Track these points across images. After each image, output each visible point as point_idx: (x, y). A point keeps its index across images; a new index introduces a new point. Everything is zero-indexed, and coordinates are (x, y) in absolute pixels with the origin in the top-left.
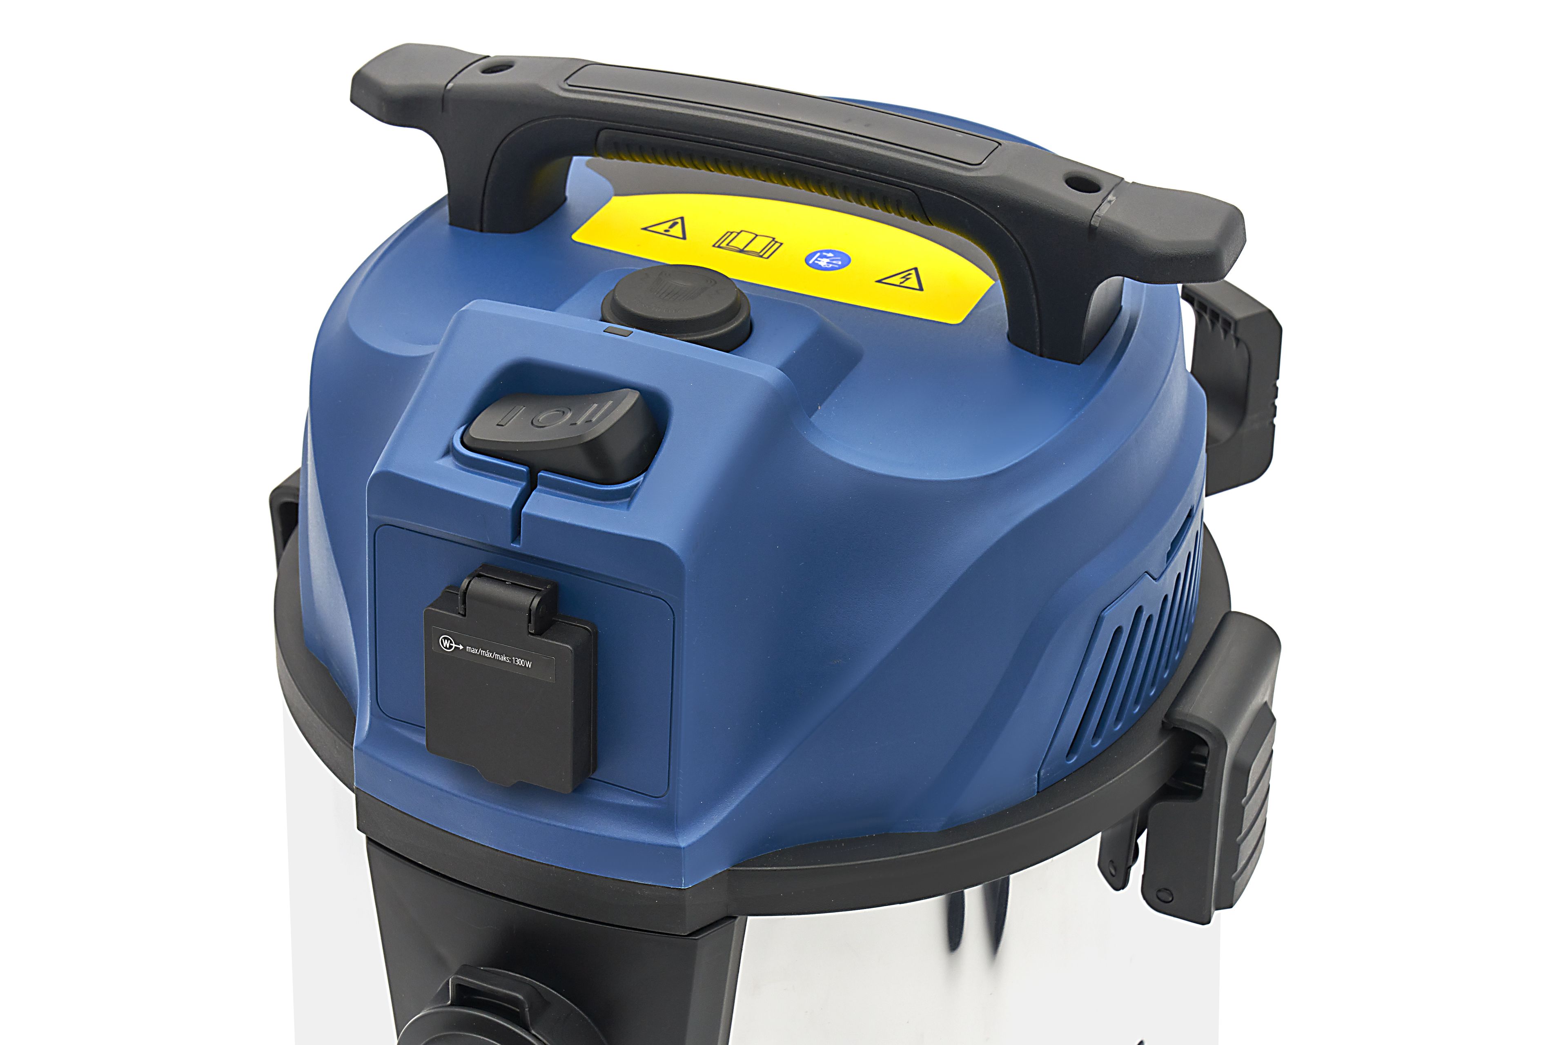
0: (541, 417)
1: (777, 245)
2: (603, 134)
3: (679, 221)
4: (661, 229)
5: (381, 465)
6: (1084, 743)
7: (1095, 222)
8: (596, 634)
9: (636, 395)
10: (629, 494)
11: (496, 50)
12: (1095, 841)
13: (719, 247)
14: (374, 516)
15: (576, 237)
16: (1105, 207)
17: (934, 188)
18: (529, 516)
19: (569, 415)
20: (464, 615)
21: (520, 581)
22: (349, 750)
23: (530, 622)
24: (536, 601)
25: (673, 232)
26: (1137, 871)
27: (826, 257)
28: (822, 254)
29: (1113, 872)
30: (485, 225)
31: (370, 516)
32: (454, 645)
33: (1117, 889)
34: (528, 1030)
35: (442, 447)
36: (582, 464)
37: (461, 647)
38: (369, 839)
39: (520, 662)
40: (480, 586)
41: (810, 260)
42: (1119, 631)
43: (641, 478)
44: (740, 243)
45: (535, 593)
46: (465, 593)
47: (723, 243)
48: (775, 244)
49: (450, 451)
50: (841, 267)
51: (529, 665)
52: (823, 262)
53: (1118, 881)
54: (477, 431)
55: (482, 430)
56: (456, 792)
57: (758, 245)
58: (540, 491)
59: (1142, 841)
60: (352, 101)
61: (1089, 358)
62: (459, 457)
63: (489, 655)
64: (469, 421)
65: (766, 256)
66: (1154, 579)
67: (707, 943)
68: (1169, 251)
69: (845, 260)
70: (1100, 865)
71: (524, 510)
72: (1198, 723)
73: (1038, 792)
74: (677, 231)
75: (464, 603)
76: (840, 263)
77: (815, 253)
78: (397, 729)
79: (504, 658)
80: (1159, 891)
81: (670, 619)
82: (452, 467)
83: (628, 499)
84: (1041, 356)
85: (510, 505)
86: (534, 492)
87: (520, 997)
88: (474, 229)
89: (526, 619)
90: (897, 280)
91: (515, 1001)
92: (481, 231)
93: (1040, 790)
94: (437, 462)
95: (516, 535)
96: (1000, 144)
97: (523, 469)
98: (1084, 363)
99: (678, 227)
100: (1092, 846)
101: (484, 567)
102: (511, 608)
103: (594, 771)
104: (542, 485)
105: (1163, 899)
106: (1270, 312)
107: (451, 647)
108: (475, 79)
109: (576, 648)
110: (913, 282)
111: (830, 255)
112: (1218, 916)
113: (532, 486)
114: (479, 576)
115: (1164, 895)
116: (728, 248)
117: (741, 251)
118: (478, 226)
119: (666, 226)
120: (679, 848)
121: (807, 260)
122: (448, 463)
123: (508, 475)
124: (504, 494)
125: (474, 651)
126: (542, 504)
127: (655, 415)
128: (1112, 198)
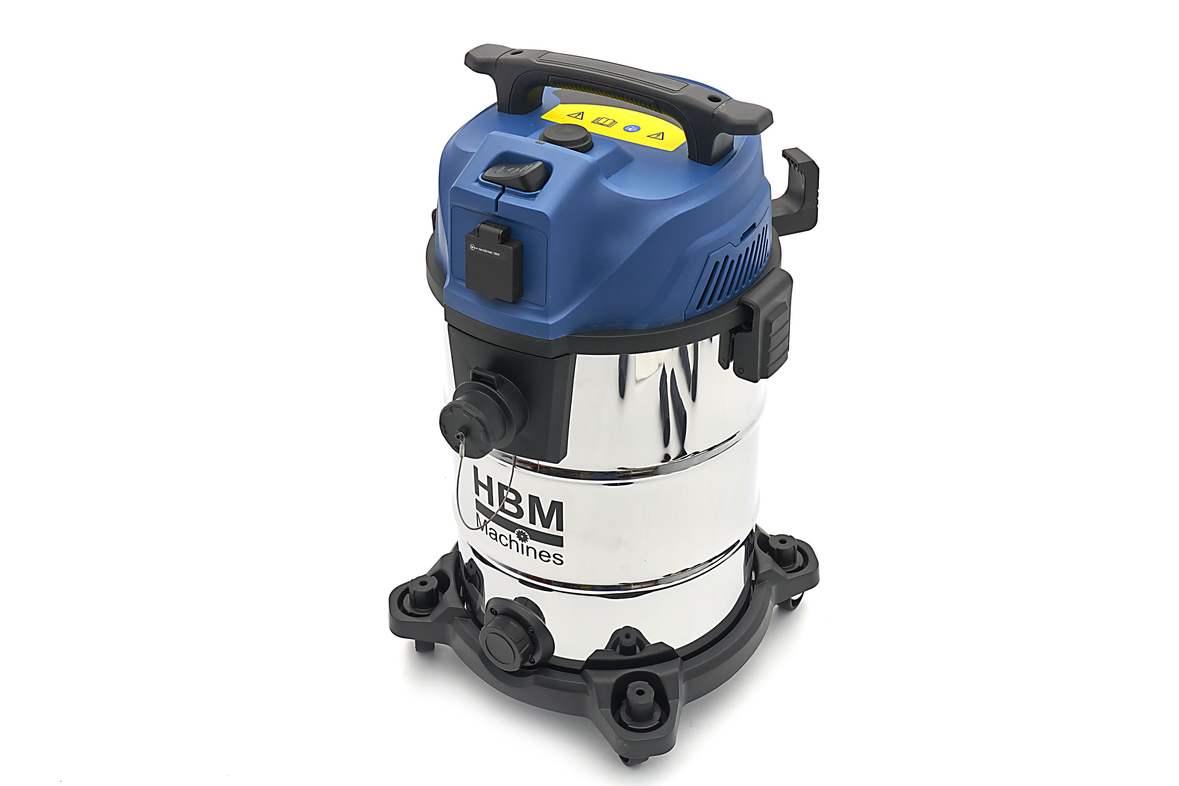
0: (509, 170)
1: (615, 123)
2: (550, 77)
3: (582, 113)
4: (574, 116)
5: (456, 184)
6: (704, 304)
7: (715, 112)
8: (522, 245)
9: (542, 163)
10: (535, 196)
11: (517, 47)
13: (593, 123)
14: (452, 203)
15: (543, 117)
16: (720, 108)
17: (661, 99)
18: (501, 202)
19: (518, 169)
20: (478, 237)
21: (497, 225)
22: (442, 291)
23: (499, 239)
24: (501, 232)
25: (578, 117)
26: (732, 361)
27: (632, 127)
28: (630, 126)
29: (723, 362)
30: (510, 112)
31: (451, 203)
32: (475, 248)
33: (725, 369)
34: (495, 389)
35: (475, 179)
36: (520, 185)
37: (477, 248)
39: (496, 254)
40: (483, 226)
41: (625, 129)
42: (717, 263)
43: (539, 191)
44: (601, 122)
45: (501, 229)
46: (478, 229)
47: (595, 121)
48: (615, 122)
49: (478, 180)
50: (636, 131)
51: (499, 255)
52: (630, 129)
53: (726, 367)
54: (486, 174)
55: (489, 173)
56: (476, 304)
57: (608, 123)
58: (506, 194)
60: (465, 64)
61: (715, 164)
62: (480, 182)
63: (485, 251)
64: (485, 171)
65: (610, 126)
66: (735, 246)
67: (559, 362)
68: (739, 123)
69: (638, 129)
70: (719, 360)
71: (499, 200)
72: (751, 302)
73: (685, 320)
74: (580, 117)
75: (478, 232)
76: (636, 130)
77: (628, 126)
78: (458, 282)
79: (490, 252)
80: (739, 369)
81: (546, 240)
82: (478, 186)
83: (534, 198)
84: (698, 162)
85: (495, 198)
86: (503, 194)
87: (493, 377)
88: (506, 113)
89: (498, 238)
90: (654, 136)
91: (491, 379)
92: (509, 114)
93: (686, 319)
94: (473, 184)
95: (496, 210)
96: (688, 84)
97: (501, 186)
98: (713, 165)
99: (581, 116)
101: (487, 221)
102: (492, 234)
103: (521, 297)
104: (507, 192)
105: (740, 372)
106: (813, 162)
107: (474, 248)
108: (509, 56)
109: (514, 249)
110: (661, 137)
111: (634, 127)
112: (762, 381)
113: (503, 192)
114: (484, 223)
115: (741, 371)
116: (597, 123)
117: (601, 124)
118: (507, 112)
119: (576, 115)
120: (548, 324)
121: (624, 129)
122: (477, 184)
123: (496, 188)
124: (492, 195)
125: (481, 250)
126: (506, 199)
127: (547, 170)
128: (724, 104)
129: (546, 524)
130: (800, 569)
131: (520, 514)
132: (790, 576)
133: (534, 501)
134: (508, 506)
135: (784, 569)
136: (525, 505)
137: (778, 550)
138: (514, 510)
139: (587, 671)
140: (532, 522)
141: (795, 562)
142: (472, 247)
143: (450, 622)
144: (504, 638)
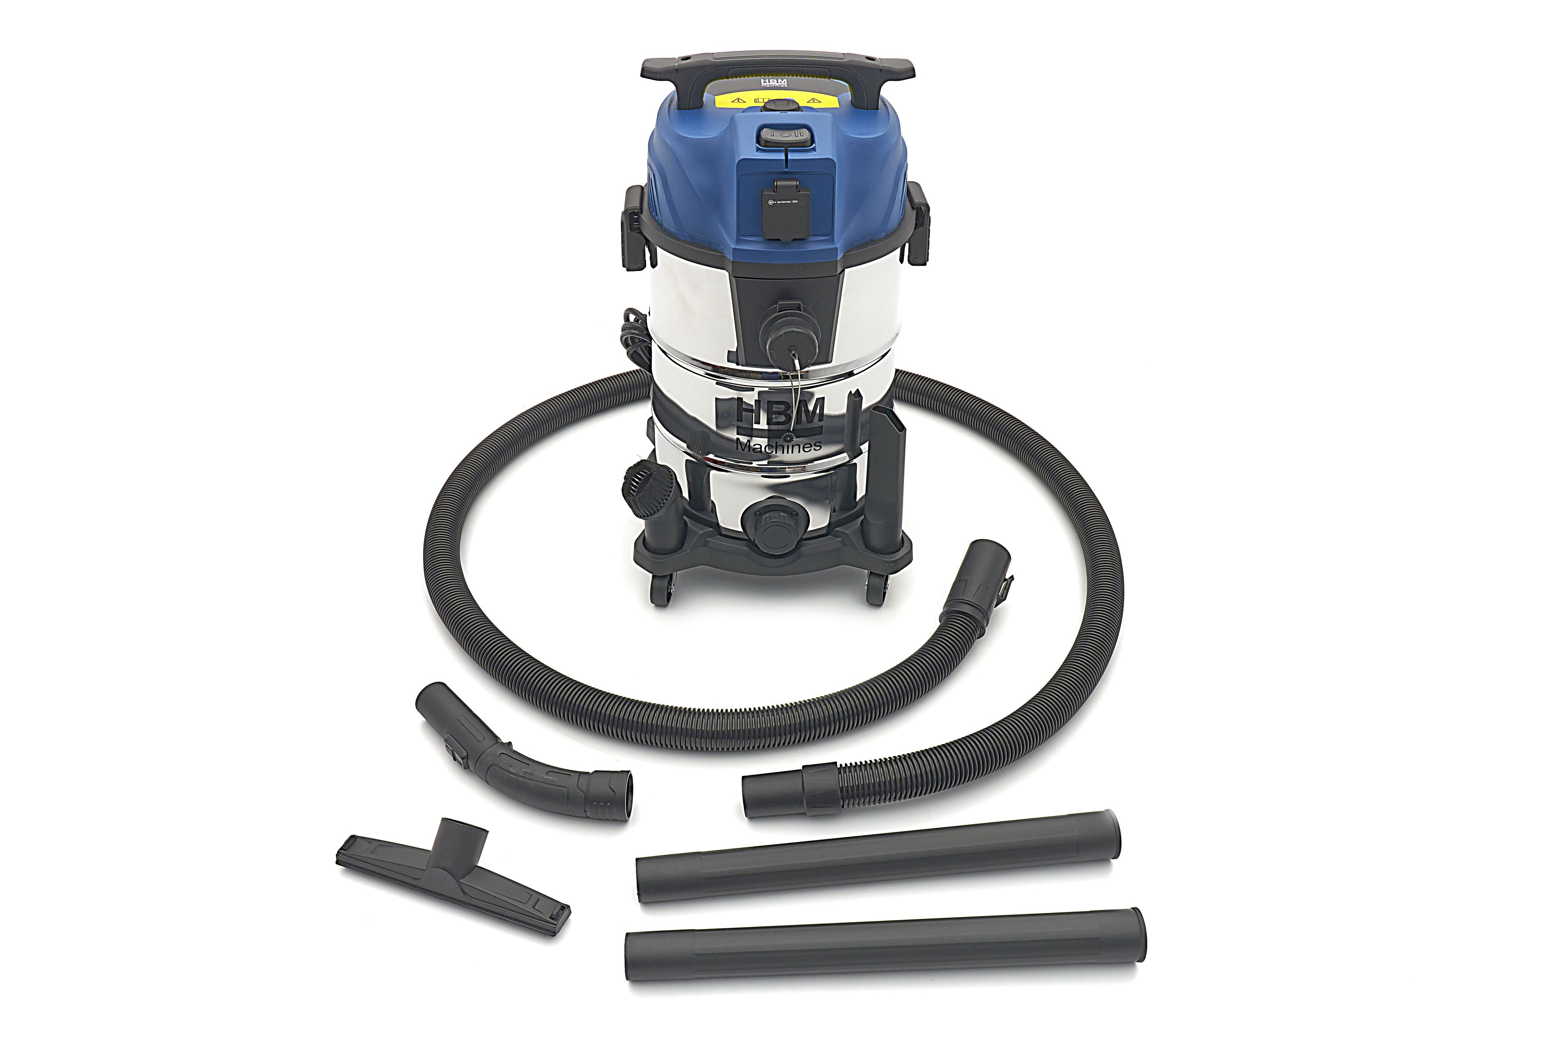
4: (736, 101)
7: (881, 67)
16: (881, 64)
17: (836, 66)
18: (791, 160)
21: (791, 179)
24: (797, 183)
30: (690, 107)
31: (738, 174)
32: (773, 202)
34: (803, 312)
37: (775, 202)
38: (733, 278)
39: (794, 202)
40: (778, 183)
43: (814, 145)
46: (775, 186)
49: (758, 149)
51: (797, 202)
53: (902, 260)
62: (762, 150)
63: (784, 202)
71: (787, 158)
74: (741, 101)
79: (789, 202)
81: (833, 180)
84: (868, 110)
85: (783, 158)
88: (685, 110)
95: (787, 167)
97: (783, 149)
103: (809, 233)
113: (787, 152)
114: (776, 181)
118: (688, 108)
120: (836, 248)
122: (759, 153)
123: (778, 151)
124: (780, 156)
125: (780, 202)
126: (793, 155)
134: (776, 418)
136: (793, 411)
138: (783, 418)
140: (799, 422)
142: (771, 202)
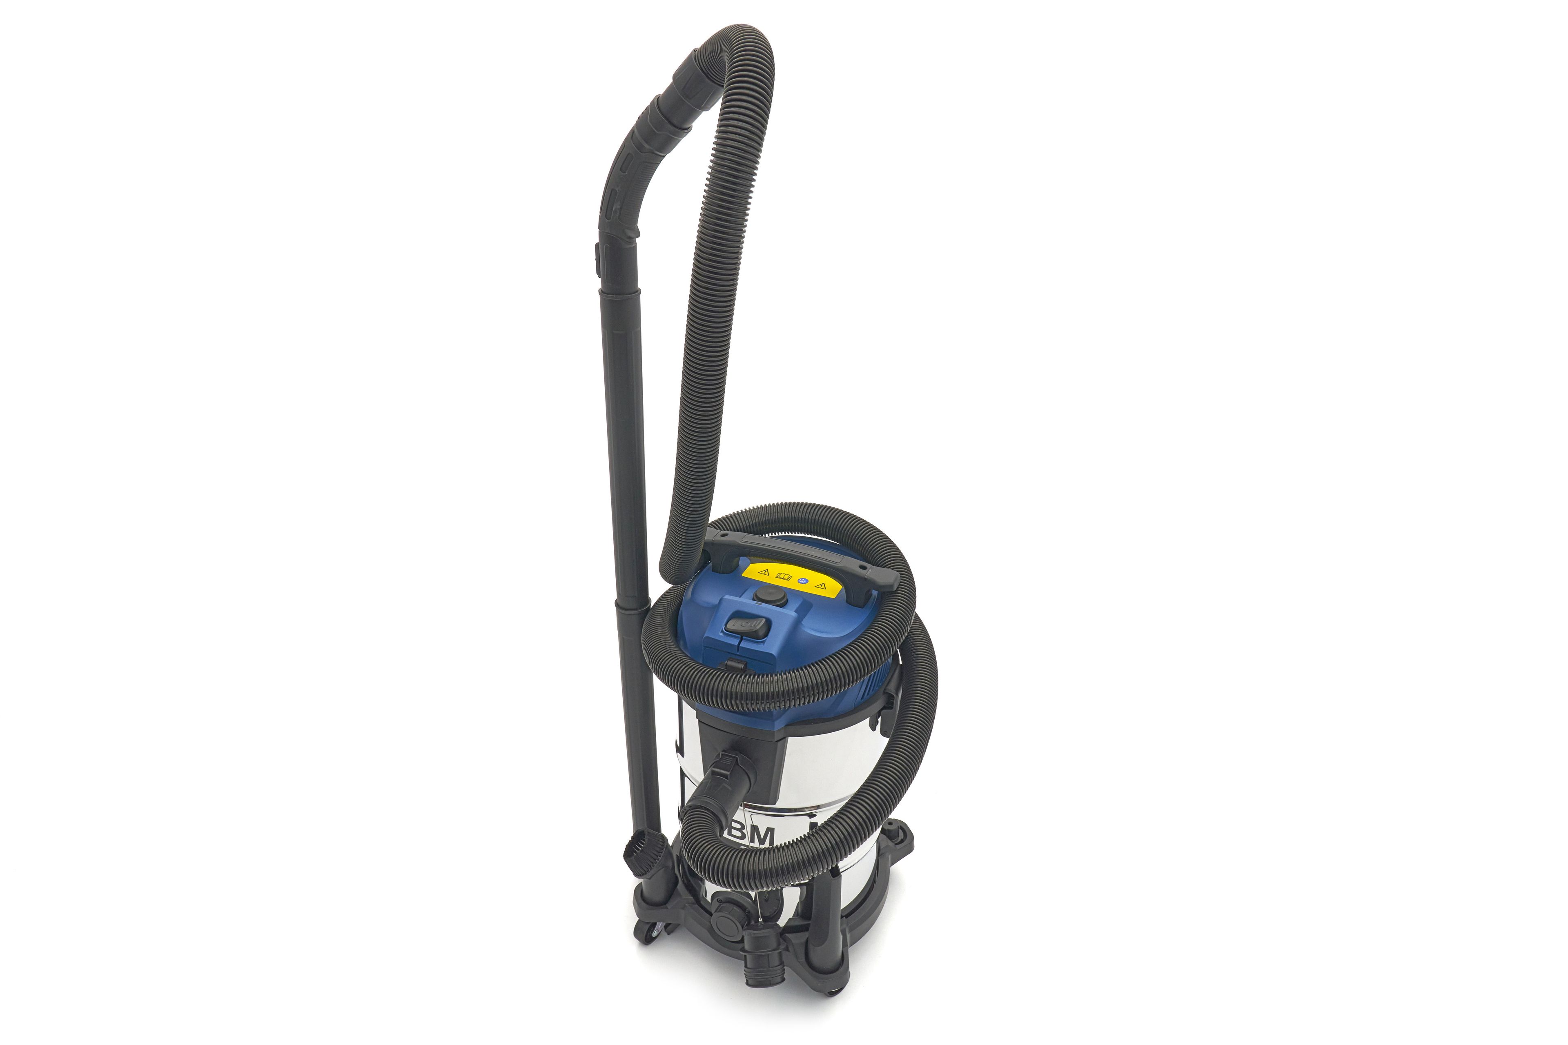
0: (743, 624)
1: (791, 577)
2: (751, 552)
3: (767, 570)
4: (763, 572)
5: (707, 634)
6: (864, 698)
7: (866, 577)
9: (764, 620)
10: (764, 642)
12: (868, 720)
15: (743, 576)
16: (869, 573)
18: (741, 647)
19: (749, 623)
21: (740, 661)
24: (743, 666)
26: (878, 727)
28: (802, 579)
29: (872, 727)
33: (873, 731)
36: (753, 635)
38: (699, 721)
40: (729, 662)
41: (799, 581)
43: (766, 638)
44: (782, 576)
45: (743, 664)
46: (726, 664)
47: (778, 576)
49: (721, 631)
50: (806, 583)
52: (802, 582)
53: (874, 729)
55: (729, 627)
57: (786, 577)
58: (743, 641)
59: (880, 719)
61: (865, 607)
62: (725, 633)
64: (726, 625)
65: (788, 580)
67: (780, 743)
68: (883, 584)
70: (869, 725)
71: (740, 645)
73: (854, 708)
74: (766, 573)
75: (726, 667)
80: (884, 732)
82: (723, 635)
84: (854, 606)
85: (737, 644)
88: (718, 573)
90: (820, 586)
92: (720, 573)
94: (719, 634)
95: (738, 651)
96: (844, 557)
97: (740, 636)
100: (867, 720)
101: (731, 658)
108: (720, 538)
110: (823, 587)
111: (804, 580)
113: (741, 640)
114: (730, 660)
116: (779, 578)
117: (783, 579)
122: (721, 634)
123: (737, 637)
124: (735, 642)
126: (744, 644)
127: (769, 624)
128: (870, 570)
129: (762, 842)
130: (902, 841)
131: (743, 837)
132: (898, 847)
133: (754, 828)
134: (734, 832)
135: (893, 842)
136: (748, 831)
137: (888, 830)
138: (739, 834)
139: (787, 935)
140: (752, 841)
141: (898, 836)
143: (683, 908)
144: (730, 919)
